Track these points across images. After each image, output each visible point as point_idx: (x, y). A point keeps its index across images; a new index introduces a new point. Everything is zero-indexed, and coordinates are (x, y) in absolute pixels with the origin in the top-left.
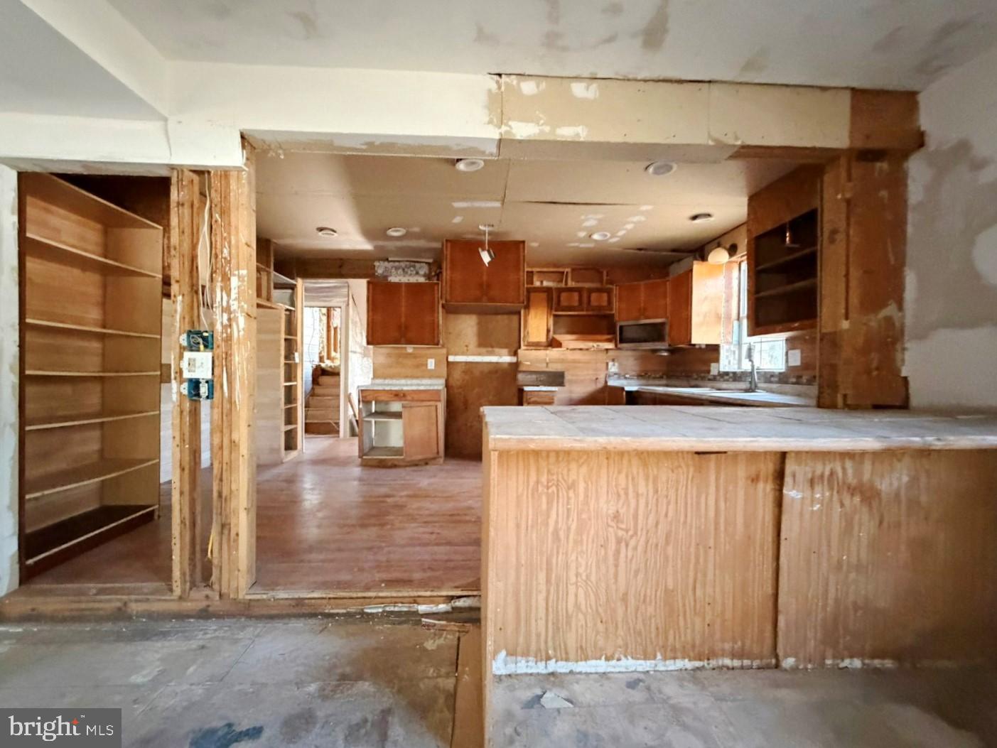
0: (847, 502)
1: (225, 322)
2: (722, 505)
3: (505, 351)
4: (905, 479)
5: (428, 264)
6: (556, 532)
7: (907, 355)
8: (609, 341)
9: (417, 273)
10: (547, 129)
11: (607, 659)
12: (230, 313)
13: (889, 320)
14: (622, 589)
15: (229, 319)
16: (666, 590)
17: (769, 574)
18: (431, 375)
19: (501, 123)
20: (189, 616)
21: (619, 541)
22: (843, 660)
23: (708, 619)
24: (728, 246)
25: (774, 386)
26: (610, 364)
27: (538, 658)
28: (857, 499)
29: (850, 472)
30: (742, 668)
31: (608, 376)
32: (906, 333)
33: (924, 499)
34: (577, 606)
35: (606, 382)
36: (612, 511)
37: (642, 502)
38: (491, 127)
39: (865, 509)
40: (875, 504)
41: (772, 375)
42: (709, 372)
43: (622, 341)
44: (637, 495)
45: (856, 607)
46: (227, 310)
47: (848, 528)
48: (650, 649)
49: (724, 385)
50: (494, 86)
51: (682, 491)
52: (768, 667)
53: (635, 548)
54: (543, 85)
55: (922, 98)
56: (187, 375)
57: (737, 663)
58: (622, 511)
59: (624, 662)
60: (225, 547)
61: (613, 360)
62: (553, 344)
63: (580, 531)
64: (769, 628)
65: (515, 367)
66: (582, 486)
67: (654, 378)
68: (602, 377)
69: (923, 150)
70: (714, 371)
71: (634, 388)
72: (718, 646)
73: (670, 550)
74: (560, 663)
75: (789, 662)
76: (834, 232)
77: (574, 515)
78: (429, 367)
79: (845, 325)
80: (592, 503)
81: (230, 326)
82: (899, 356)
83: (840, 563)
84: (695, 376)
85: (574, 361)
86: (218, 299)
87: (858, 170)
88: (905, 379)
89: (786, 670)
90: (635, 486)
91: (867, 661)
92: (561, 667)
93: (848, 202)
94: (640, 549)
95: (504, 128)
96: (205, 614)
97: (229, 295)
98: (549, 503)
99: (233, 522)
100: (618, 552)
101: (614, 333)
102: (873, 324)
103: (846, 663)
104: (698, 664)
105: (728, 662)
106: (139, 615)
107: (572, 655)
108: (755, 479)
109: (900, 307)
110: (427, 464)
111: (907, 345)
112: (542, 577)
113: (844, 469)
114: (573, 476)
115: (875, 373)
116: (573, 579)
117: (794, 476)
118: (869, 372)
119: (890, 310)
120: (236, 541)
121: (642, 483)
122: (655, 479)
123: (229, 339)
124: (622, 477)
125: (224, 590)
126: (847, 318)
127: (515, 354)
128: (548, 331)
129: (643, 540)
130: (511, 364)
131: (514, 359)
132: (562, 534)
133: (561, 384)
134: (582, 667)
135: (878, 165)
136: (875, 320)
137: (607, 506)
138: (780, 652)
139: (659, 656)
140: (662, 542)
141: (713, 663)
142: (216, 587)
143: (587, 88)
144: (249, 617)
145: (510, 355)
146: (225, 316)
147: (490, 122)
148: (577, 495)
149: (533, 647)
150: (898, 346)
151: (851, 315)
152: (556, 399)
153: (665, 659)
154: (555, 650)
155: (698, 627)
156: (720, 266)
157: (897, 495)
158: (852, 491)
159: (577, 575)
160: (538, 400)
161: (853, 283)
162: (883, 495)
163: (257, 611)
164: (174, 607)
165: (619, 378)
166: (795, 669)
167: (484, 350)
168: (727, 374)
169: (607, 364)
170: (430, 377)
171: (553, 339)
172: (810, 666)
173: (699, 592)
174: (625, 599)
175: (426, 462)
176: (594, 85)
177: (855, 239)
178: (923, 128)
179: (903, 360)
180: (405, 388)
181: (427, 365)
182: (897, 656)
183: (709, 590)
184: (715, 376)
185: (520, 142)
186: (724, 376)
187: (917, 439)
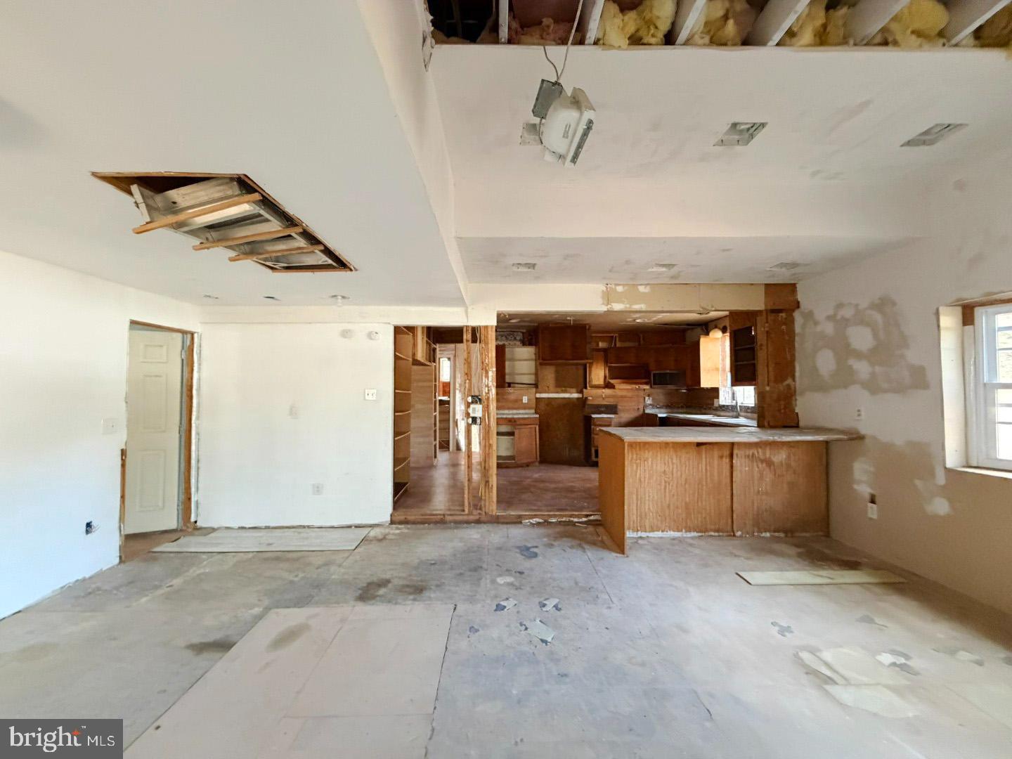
0: (760, 466)
1: (487, 391)
2: (708, 468)
3: (574, 390)
4: (784, 456)
5: (523, 333)
6: (640, 480)
7: (798, 402)
8: (646, 383)
9: (515, 339)
10: (628, 306)
11: (662, 531)
12: (488, 387)
13: (789, 386)
14: (667, 503)
15: (488, 390)
16: (686, 503)
17: (729, 497)
18: (525, 407)
19: (608, 304)
20: (472, 522)
21: (665, 482)
22: (762, 533)
23: (704, 516)
24: (721, 327)
25: (749, 415)
26: (647, 398)
27: (634, 531)
28: (764, 465)
29: (760, 454)
30: (719, 536)
31: (645, 407)
32: (797, 393)
33: (793, 464)
34: (649, 509)
35: (644, 410)
36: (663, 470)
37: (675, 466)
38: (603, 306)
39: (768, 469)
40: (772, 467)
41: (748, 408)
42: (713, 404)
43: (654, 384)
44: (673, 464)
45: (766, 511)
46: (487, 386)
47: (761, 477)
48: (680, 528)
49: (722, 413)
50: (605, 289)
51: (691, 461)
52: (730, 536)
53: (672, 486)
54: (626, 288)
55: (798, 286)
56: (472, 415)
57: (716, 534)
58: (667, 470)
59: (669, 532)
60: (487, 491)
61: (649, 396)
62: (608, 385)
63: (649, 479)
64: (730, 521)
65: (583, 401)
66: (650, 459)
67: (678, 408)
68: (641, 407)
69: (799, 309)
70: (716, 405)
71: (664, 415)
72: (709, 527)
73: (687, 486)
74: (643, 533)
75: (739, 533)
76: (761, 345)
77: (647, 472)
78: (524, 401)
79: (768, 388)
80: (655, 467)
81: (488, 393)
82: (794, 403)
83: (759, 492)
84: (705, 407)
85: (622, 397)
86: (484, 381)
87: (771, 317)
88: (797, 413)
89: (738, 537)
90: (672, 459)
91: (772, 534)
92: (644, 535)
93: (767, 332)
94: (675, 486)
95: (609, 306)
96: (478, 522)
97: (488, 380)
98: (637, 467)
99: (490, 480)
100: (665, 487)
101: (650, 378)
102: (781, 388)
103: (764, 535)
104: (700, 534)
105: (713, 534)
106: (450, 522)
107: (647, 529)
108: (721, 457)
109: (794, 380)
110: (528, 466)
111: (797, 397)
112: (635, 497)
113: (758, 453)
114: (646, 456)
115: (782, 411)
116: (647, 498)
117: (737, 455)
118: (779, 410)
119: (789, 381)
120: (492, 488)
121: (674, 458)
122: (680, 457)
123: (488, 399)
124: (667, 457)
125: (487, 511)
126: (768, 385)
127: (581, 392)
128: (605, 377)
129: (675, 482)
130: (578, 399)
131: (580, 396)
132: (642, 479)
133: (615, 413)
134: (651, 535)
135: (781, 314)
136: (781, 387)
137: (660, 467)
138: (735, 529)
139: (684, 531)
140: (683, 483)
141: (707, 534)
142: (484, 509)
143: (645, 288)
144: (498, 523)
145: (578, 392)
146: (487, 389)
147: (603, 304)
148: (648, 463)
149: (632, 526)
150: (794, 398)
151: (770, 384)
152: (613, 423)
153: (686, 532)
154: (640, 527)
155: (700, 519)
156: (718, 339)
157: (781, 462)
158: (762, 461)
159: (649, 496)
160: (600, 423)
161: (771, 369)
162: (776, 464)
163: (502, 520)
164: (465, 518)
165: (653, 408)
166: (741, 536)
167: (559, 390)
168: (724, 406)
169: (645, 398)
170: (525, 409)
171: (609, 382)
172: (748, 536)
173: (700, 504)
174: (669, 506)
175: (528, 465)
176: (648, 287)
177: (770, 349)
178: (799, 300)
179: (796, 405)
180: (515, 416)
181: (522, 400)
182: (786, 532)
183: (704, 503)
184: (717, 407)
185: (616, 311)
186: (723, 408)
187: (771, 438)
